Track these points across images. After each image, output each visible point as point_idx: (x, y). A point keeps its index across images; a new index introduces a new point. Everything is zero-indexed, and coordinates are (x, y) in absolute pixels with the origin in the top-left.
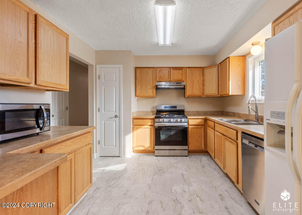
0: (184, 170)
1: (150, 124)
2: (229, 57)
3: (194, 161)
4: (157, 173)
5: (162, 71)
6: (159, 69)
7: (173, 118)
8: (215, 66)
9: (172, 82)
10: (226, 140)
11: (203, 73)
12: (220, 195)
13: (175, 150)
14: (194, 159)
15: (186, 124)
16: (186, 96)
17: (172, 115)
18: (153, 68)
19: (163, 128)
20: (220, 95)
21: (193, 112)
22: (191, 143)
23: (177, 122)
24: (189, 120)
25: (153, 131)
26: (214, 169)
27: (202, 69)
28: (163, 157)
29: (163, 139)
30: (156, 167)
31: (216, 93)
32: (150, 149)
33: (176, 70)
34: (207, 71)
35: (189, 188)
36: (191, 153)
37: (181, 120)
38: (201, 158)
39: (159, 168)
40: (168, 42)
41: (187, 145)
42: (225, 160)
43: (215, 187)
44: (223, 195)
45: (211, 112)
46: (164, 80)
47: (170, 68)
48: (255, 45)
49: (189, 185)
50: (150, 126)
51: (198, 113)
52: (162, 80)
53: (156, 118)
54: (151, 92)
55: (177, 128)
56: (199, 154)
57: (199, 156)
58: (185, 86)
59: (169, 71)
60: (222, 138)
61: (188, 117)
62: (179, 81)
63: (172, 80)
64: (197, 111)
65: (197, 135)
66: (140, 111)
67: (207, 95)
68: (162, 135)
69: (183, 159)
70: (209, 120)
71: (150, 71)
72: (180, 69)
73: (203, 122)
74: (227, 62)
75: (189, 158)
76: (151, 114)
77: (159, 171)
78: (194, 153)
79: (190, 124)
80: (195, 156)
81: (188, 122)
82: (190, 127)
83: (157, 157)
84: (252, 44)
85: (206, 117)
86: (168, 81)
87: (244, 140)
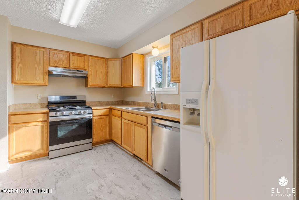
0: (93, 164)
1: (41, 119)
2: (132, 54)
3: (100, 152)
4: (59, 178)
5: (58, 54)
6: (53, 51)
7: (74, 110)
8: (118, 59)
9: (72, 69)
10: (135, 126)
11: (106, 64)
12: (135, 176)
13: (77, 145)
14: (99, 151)
15: (91, 115)
16: (88, 86)
17: (73, 107)
18: (45, 48)
19: (61, 123)
20: (123, 86)
21: (95, 102)
22: (95, 135)
23: (80, 114)
24: (94, 111)
25: (46, 128)
26: (122, 154)
27: (106, 59)
28: (61, 157)
29: (61, 137)
30: (55, 172)
31: (119, 84)
32: (41, 152)
33: (77, 57)
34: (110, 63)
35: (105, 181)
36: (95, 144)
37: (84, 112)
38: (106, 147)
39: (60, 171)
40: (74, 23)
41: (92, 138)
42: (135, 144)
43: (129, 170)
44: (137, 175)
45: (112, 102)
46: (61, 66)
47: (69, 52)
48: (155, 48)
49: (104, 177)
50: (41, 123)
51: (101, 104)
52: (58, 65)
53: (50, 111)
54: (40, 79)
55: (79, 121)
56: (103, 144)
57: (104, 146)
58: (87, 75)
59: (68, 56)
60: (131, 124)
61: (93, 108)
62: (81, 69)
63: (71, 67)
64: (100, 102)
65: (101, 125)
66: (20, 104)
67: (111, 85)
68: (60, 131)
69: (88, 154)
70: (113, 109)
71: (39, 52)
72: (81, 56)
73: (108, 112)
74: (130, 57)
75: (95, 151)
76: (40, 107)
77: (62, 175)
78: (98, 144)
79: (94, 115)
80: (99, 147)
81: (93, 114)
82: (95, 118)
83: (53, 159)
84: (153, 47)
85: (110, 107)
86: (67, 67)
87: (154, 124)
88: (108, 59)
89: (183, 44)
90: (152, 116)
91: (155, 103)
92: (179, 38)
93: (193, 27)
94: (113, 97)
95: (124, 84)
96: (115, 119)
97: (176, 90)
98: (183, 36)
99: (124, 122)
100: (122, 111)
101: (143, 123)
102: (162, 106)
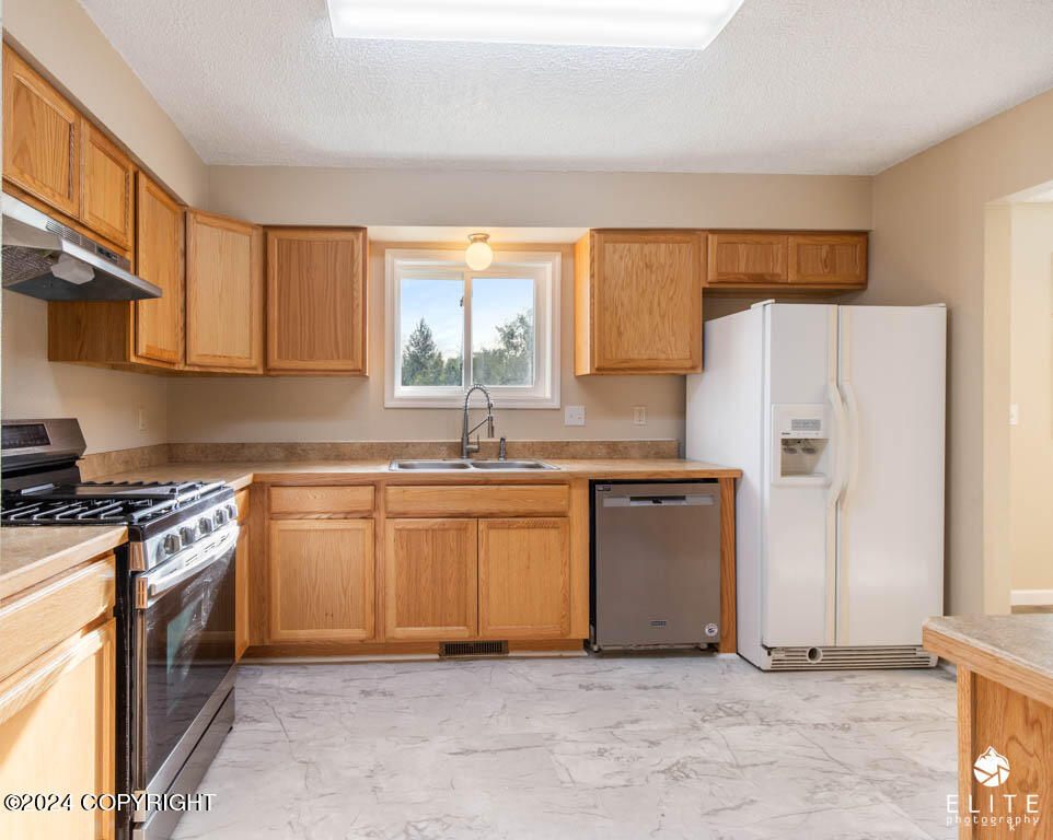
5: (34, 100)
16: (133, 358)
33: (103, 156)
42: (489, 599)
46: (48, 195)
59: (76, 134)
62: (113, 241)
63: (86, 217)
72: (118, 157)
73: (248, 502)
85: (255, 476)
86: (69, 213)
87: (608, 502)
88: (192, 212)
89: (642, 271)
90: (590, 481)
91: (468, 443)
92: (629, 250)
93: (678, 238)
94: (140, 427)
95: (280, 357)
96: (303, 531)
97: (548, 395)
98: (642, 250)
99: (400, 530)
100: (375, 484)
101: (551, 508)
102: (503, 450)
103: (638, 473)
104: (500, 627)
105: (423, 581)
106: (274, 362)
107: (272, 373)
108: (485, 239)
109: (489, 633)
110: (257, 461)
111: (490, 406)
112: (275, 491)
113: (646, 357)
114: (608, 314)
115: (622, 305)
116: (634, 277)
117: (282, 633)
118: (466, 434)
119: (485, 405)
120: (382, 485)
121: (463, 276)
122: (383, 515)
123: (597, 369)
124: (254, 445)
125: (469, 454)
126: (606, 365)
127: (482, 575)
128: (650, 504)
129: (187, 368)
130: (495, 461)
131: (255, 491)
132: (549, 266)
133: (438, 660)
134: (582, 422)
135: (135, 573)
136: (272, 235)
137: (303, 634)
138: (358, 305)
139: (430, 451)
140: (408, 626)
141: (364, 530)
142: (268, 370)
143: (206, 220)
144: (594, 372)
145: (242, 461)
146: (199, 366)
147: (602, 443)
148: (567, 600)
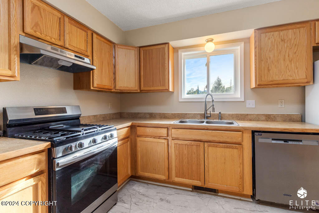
5: (42, 10)
8: (133, 47)
9: (67, 51)
16: (92, 88)
27: (112, 45)
33: (76, 28)
41: (117, 182)
42: (209, 172)
45: (110, 115)
46: (48, 38)
47: (63, 14)
48: (210, 41)
50: (32, 180)
59: (62, 20)
62: (81, 53)
63: (67, 46)
67: (121, 89)
72: (82, 28)
74: (163, 48)
85: (132, 123)
86: (59, 44)
87: (260, 140)
88: (116, 45)
89: (279, 43)
90: (252, 131)
91: (207, 114)
92: (273, 35)
93: (298, 26)
94: (110, 108)
95: (144, 86)
96: (146, 141)
97: (239, 96)
98: (279, 34)
99: (176, 144)
100: (167, 128)
101: (234, 141)
102: (220, 116)
103: (277, 128)
104: (213, 184)
105: (184, 163)
106: (142, 88)
107: (142, 91)
108: (212, 40)
109: (209, 185)
110: (142, 118)
111: (213, 101)
112: (138, 128)
113: (282, 79)
114: (263, 63)
115: (270, 58)
116: (276, 46)
117: (140, 173)
118: (206, 110)
119: (211, 100)
120: (170, 128)
121: (206, 56)
122: (171, 138)
123: (258, 85)
124: (142, 113)
125: (207, 118)
126: (262, 83)
127: (206, 163)
128: (282, 142)
129: (116, 91)
130: (217, 120)
131: (132, 127)
132: (239, 48)
133: (191, 191)
134: (254, 106)
135: (54, 158)
136: (141, 49)
137: (147, 174)
138: (166, 69)
139: (194, 116)
140: (180, 177)
141: (164, 143)
142: (141, 91)
143: (121, 47)
144: (257, 86)
145: (138, 118)
146: (119, 90)
147: (262, 115)
148: (242, 178)
